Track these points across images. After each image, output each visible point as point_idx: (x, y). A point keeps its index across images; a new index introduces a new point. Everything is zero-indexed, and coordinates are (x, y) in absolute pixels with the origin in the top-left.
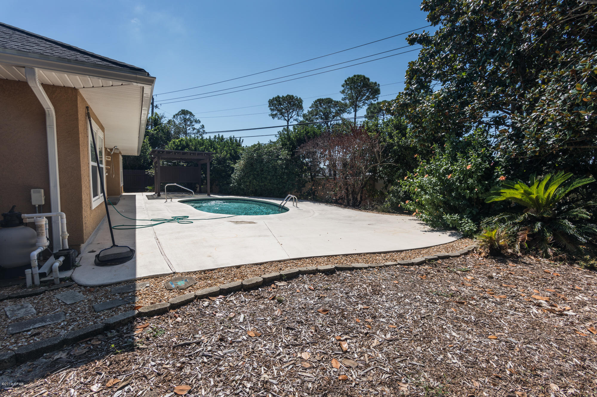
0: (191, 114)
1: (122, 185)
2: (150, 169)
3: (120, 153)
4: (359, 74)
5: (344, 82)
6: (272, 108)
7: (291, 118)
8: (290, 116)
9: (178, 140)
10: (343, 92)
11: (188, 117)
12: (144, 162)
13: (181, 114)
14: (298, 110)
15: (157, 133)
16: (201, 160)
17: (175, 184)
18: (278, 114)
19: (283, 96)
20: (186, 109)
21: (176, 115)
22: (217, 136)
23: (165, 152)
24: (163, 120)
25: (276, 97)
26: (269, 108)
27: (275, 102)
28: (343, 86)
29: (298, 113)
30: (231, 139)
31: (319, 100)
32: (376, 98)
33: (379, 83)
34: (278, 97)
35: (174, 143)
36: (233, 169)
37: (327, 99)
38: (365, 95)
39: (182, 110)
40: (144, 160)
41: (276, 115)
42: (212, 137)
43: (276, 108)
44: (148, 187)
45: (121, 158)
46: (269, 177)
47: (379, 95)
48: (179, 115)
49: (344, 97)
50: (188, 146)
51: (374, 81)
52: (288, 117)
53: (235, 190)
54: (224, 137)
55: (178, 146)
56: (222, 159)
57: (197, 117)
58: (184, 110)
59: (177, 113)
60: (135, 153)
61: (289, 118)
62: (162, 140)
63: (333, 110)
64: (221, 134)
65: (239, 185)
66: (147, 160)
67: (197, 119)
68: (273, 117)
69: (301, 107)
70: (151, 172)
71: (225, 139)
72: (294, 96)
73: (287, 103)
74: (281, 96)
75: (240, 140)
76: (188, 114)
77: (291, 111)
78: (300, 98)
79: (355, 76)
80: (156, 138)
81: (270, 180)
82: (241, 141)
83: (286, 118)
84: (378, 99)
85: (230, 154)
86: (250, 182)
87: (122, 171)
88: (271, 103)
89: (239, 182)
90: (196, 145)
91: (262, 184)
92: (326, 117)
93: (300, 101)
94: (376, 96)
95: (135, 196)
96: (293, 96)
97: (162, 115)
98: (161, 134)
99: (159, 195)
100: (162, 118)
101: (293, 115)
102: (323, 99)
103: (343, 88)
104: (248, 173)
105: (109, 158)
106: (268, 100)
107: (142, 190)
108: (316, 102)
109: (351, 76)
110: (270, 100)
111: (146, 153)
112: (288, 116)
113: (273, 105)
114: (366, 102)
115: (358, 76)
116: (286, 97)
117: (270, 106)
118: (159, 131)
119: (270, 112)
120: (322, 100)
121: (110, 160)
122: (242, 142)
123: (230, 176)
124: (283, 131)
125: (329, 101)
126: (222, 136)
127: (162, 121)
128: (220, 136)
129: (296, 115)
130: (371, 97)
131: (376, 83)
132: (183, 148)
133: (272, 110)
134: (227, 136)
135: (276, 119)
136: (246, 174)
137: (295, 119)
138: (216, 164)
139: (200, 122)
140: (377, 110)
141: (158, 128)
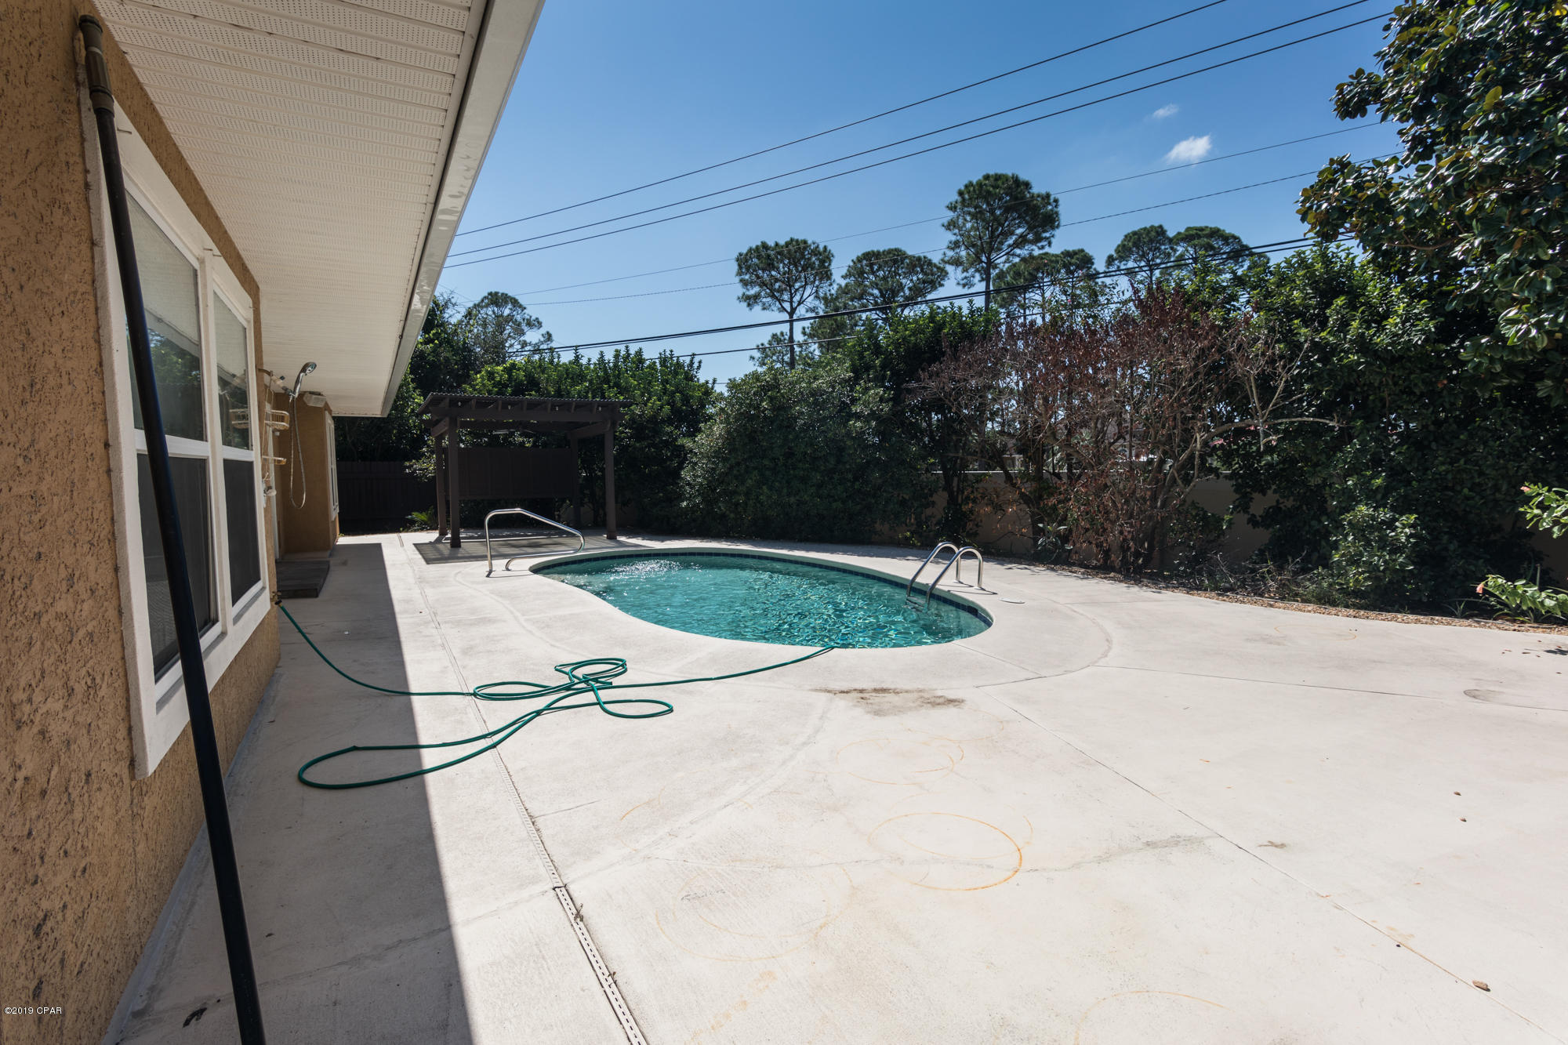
0: (515, 303)
1: (334, 513)
2: (419, 457)
3: (327, 407)
4: (1000, 171)
5: (955, 197)
6: (747, 277)
7: (800, 303)
8: (797, 298)
9: (500, 368)
10: (951, 225)
11: (507, 312)
12: (400, 438)
13: (487, 306)
14: (817, 283)
15: (434, 351)
16: (577, 425)
17: (518, 510)
18: (763, 294)
19: (777, 244)
20: (501, 291)
21: (475, 306)
22: (623, 353)
23: (473, 402)
24: (449, 312)
25: (757, 247)
26: (737, 279)
27: (755, 260)
28: (952, 208)
29: (817, 292)
30: (664, 361)
31: (868, 256)
32: (1046, 238)
33: (1058, 196)
34: (765, 246)
35: (491, 375)
36: (681, 454)
37: (890, 251)
38: (1012, 233)
39: (490, 294)
40: (400, 432)
41: (756, 297)
42: (609, 356)
43: (758, 277)
44: (416, 516)
45: (330, 425)
46: (818, 477)
47: (1057, 232)
48: (482, 307)
49: (954, 238)
50: (533, 383)
51: (1043, 192)
52: (791, 302)
53: (694, 520)
54: (646, 356)
55: (502, 386)
56: (648, 421)
57: (532, 312)
58: (496, 293)
59: (477, 300)
60: (374, 407)
61: (795, 305)
62: (451, 372)
63: (907, 283)
64: (633, 348)
65: (710, 502)
66: (409, 431)
67: (533, 318)
68: (749, 305)
69: (826, 275)
70: (426, 466)
71: (645, 360)
72: (810, 242)
73: (786, 261)
74: (771, 244)
75: (692, 363)
76: (506, 303)
77: (797, 285)
78: (825, 247)
79: (987, 177)
80: (433, 364)
81: (820, 486)
82: (696, 365)
83: (787, 306)
84: (1050, 244)
85: (672, 404)
86: (747, 494)
87: (334, 467)
88: (744, 262)
89: (708, 491)
90: (559, 382)
91: (792, 500)
92: (888, 302)
93: (825, 257)
94: (1047, 235)
95: (378, 546)
96: (805, 242)
97: (446, 296)
98: (445, 353)
99: (456, 543)
100: (446, 306)
101: (805, 296)
102: (878, 252)
103: (950, 215)
104: (738, 464)
105: (282, 419)
106: (736, 255)
107: (398, 524)
108: (859, 260)
109: (976, 177)
110: (741, 254)
111: (403, 411)
112: (792, 298)
113: (748, 269)
114: (1018, 251)
115: (998, 177)
116: (787, 244)
117: (739, 273)
118: (441, 344)
119: (740, 290)
120: (876, 255)
121: (285, 425)
122: (699, 367)
123: (678, 476)
124: (770, 343)
125: (896, 258)
126: (639, 353)
127: (446, 315)
128: (632, 352)
129: (812, 297)
130: (1030, 237)
131: (1048, 196)
132: (519, 389)
133: (745, 283)
134: (651, 352)
135: (757, 308)
136: (731, 468)
137: (811, 306)
138: (629, 438)
139: (540, 325)
140: (1025, 280)
141: (437, 335)
